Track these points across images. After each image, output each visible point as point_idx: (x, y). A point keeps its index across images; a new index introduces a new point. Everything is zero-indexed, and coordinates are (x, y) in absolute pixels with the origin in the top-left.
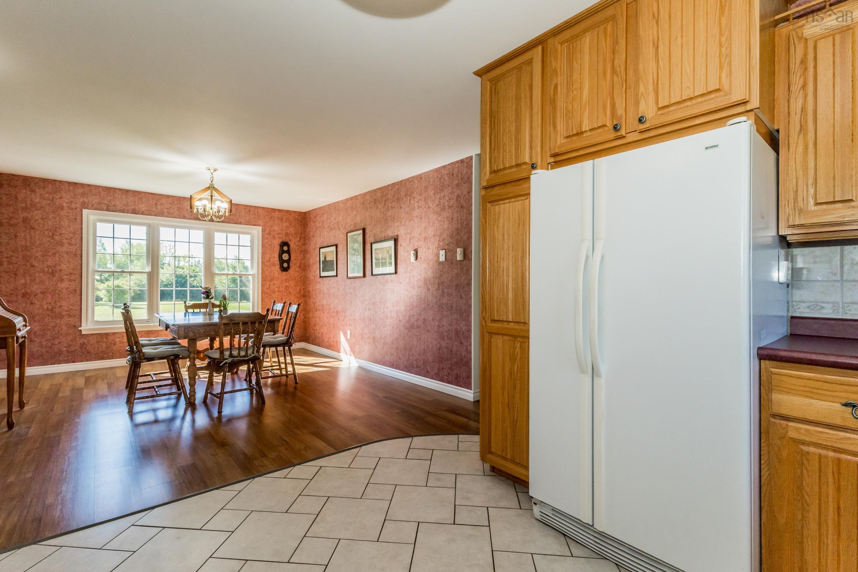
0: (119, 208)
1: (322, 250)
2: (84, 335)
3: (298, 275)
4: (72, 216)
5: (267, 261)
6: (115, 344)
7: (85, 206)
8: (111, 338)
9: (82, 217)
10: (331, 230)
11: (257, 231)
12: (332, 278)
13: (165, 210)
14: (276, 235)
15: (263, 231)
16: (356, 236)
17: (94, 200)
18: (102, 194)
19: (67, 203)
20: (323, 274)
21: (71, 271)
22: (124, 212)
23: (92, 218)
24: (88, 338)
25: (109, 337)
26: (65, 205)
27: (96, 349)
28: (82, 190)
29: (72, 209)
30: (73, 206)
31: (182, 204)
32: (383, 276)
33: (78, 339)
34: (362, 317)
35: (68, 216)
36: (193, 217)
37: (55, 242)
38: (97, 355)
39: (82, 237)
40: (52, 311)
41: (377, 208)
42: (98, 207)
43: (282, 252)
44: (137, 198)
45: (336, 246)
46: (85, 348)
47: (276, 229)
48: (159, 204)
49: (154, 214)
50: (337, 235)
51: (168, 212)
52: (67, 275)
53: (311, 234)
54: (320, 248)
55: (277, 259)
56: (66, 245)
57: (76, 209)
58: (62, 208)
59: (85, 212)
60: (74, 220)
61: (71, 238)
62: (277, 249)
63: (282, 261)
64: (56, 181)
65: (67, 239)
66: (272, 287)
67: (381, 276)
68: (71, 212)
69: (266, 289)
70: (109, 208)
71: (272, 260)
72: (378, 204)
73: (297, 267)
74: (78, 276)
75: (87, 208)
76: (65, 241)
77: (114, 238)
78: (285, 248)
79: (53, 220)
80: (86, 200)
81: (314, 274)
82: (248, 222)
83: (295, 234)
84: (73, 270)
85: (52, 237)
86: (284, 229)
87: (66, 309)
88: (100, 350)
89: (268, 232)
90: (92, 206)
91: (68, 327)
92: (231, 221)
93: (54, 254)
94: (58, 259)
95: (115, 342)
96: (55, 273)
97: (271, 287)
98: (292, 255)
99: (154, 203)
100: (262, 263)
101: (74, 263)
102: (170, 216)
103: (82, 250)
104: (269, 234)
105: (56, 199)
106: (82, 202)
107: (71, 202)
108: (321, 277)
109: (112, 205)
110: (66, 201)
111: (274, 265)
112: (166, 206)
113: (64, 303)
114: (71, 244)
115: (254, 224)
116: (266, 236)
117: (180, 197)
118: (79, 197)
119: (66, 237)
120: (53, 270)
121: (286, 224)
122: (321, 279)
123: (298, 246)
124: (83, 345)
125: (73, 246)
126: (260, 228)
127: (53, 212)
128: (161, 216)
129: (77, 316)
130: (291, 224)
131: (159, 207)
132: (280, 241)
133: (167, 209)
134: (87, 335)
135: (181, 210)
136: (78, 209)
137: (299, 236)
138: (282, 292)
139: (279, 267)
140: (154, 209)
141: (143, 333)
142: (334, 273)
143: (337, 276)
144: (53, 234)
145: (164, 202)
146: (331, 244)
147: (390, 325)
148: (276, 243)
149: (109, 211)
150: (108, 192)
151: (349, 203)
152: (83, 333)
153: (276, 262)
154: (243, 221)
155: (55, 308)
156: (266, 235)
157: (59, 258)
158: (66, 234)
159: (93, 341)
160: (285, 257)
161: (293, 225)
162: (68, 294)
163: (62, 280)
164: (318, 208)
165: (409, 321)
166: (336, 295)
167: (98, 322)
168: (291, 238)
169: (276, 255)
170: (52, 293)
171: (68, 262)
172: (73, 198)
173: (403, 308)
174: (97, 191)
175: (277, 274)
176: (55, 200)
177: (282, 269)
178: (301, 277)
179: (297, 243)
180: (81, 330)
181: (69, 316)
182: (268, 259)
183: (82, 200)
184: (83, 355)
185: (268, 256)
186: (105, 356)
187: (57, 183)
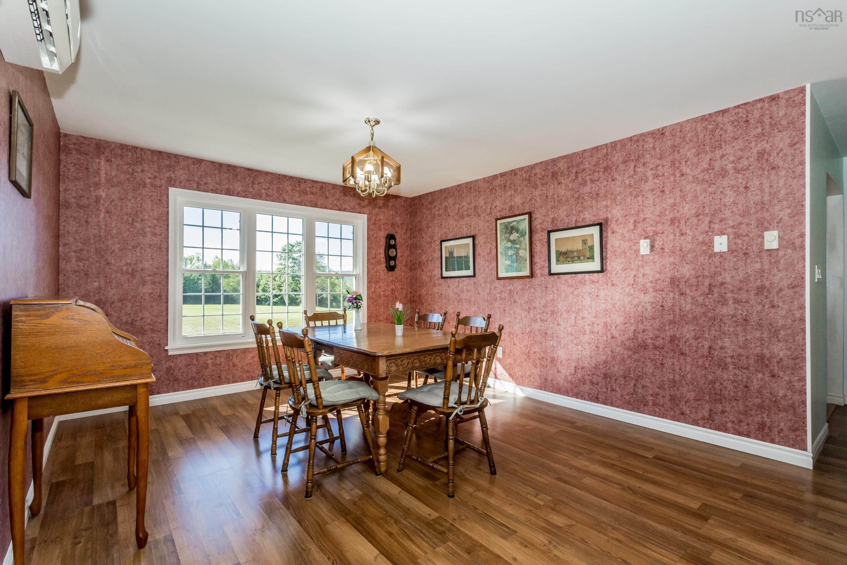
0: (211, 187)
1: (444, 244)
2: (170, 356)
3: (404, 276)
4: (156, 196)
5: (372, 258)
6: (207, 367)
7: (172, 182)
8: (202, 359)
9: (168, 198)
10: (462, 217)
11: (362, 220)
12: (464, 279)
13: (263, 191)
14: (382, 226)
15: (369, 220)
16: (515, 223)
17: (182, 175)
18: (191, 168)
19: (150, 178)
20: (445, 274)
21: (155, 270)
22: (216, 193)
23: (180, 199)
24: (175, 360)
25: (199, 358)
26: (148, 181)
27: (185, 374)
28: (168, 162)
29: (155, 186)
30: (158, 183)
31: (281, 184)
32: (574, 275)
33: (163, 362)
34: (528, 329)
35: (151, 196)
36: (293, 201)
37: (136, 231)
38: (186, 383)
39: (168, 225)
40: (132, 324)
41: (559, 184)
42: (186, 185)
43: (389, 247)
44: (231, 175)
45: (474, 237)
46: (172, 374)
47: (382, 218)
48: (256, 182)
49: (250, 195)
50: (473, 224)
51: (266, 194)
52: (149, 276)
53: (424, 224)
54: (442, 241)
55: (383, 256)
56: (149, 235)
57: (161, 187)
58: (144, 185)
59: (172, 190)
60: (158, 201)
61: (155, 226)
62: (383, 242)
63: (389, 258)
64: (137, 148)
65: (150, 227)
66: (378, 290)
67: (570, 276)
68: (155, 191)
69: (372, 292)
70: (200, 186)
71: (378, 257)
72: (559, 178)
73: (403, 266)
74: (163, 277)
75: (173, 186)
76: (147, 229)
77: (203, 226)
78: (392, 242)
79: (133, 201)
80: (172, 175)
81: (429, 274)
82: (352, 209)
83: (402, 224)
84: (157, 268)
85: (132, 224)
86: (390, 218)
87: (149, 321)
88: (189, 376)
89: (374, 222)
90: (180, 183)
91: (152, 347)
92: (335, 207)
93: (134, 247)
94: (139, 254)
95: (207, 365)
96: (135, 273)
97: (376, 290)
98: (398, 251)
99: (251, 182)
100: (368, 260)
101: (158, 260)
102: (268, 199)
103: (168, 242)
104: (375, 224)
105: (136, 172)
106: (167, 178)
107: (155, 177)
108: (442, 278)
109: (203, 183)
110: (149, 175)
111: (379, 263)
112: (264, 186)
113: (146, 314)
114: (155, 234)
115: (358, 211)
116: (371, 227)
117: (280, 175)
118: (164, 170)
119: (149, 224)
120: (133, 270)
121: (392, 212)
122: (443, 280)
123: (404, 239)
124: (169, 369)
125: (157, 236)
126: (365, 216)
127: (135, 190)
128: (259, 199)
129: (163, 331)
130: (397, 212)
131: (256, 186)
132: (386, 233)
133: (265, 189)
134: (174, 356)
135: (281, 192)
136: (163, 187)
137: (405, 227)
138: (388, 296)
139: (385, 265)
140: (251, 190)
141: (238, 352)
142: (470, 272)
143: (474, 276)
144: (133, 220)
145: (262, 180)
146: (461, 236)
147: (590, 343)
148: (382, 235)
149: (200, 191)
150: (198, 166)
151: (499, 180)
152: (170, 354)
153: (382, 259)
154: (347, 207)
155: (136, 321)
156: (372, 225)
157: (141, 253)
158: (148, 220)
159: (182, 363)
160: (392, 253)
161: (399, 212)
162: (152, 302)
163: (144, 283)
164: (438, 191)
165: (634, 338)
166: (473, 300)
167: (186, 338)
168: (397, 229)
169: (382, 251)
170: (132, 301)
171: (152, 259)
172: (157, 172)
173: (619, 320)
174: (186, 163)
175: (383, 274)
176: (135, 174)
177: (389, 268)
178: (407, 278)
179: (403, 236)
180: (167, 350)
181: (153, 331)
182: (374, 256)
183: (168, 175)
184: (170, 383)
185: (374, 251)
186: (196, 383)
187: (138, 150)
